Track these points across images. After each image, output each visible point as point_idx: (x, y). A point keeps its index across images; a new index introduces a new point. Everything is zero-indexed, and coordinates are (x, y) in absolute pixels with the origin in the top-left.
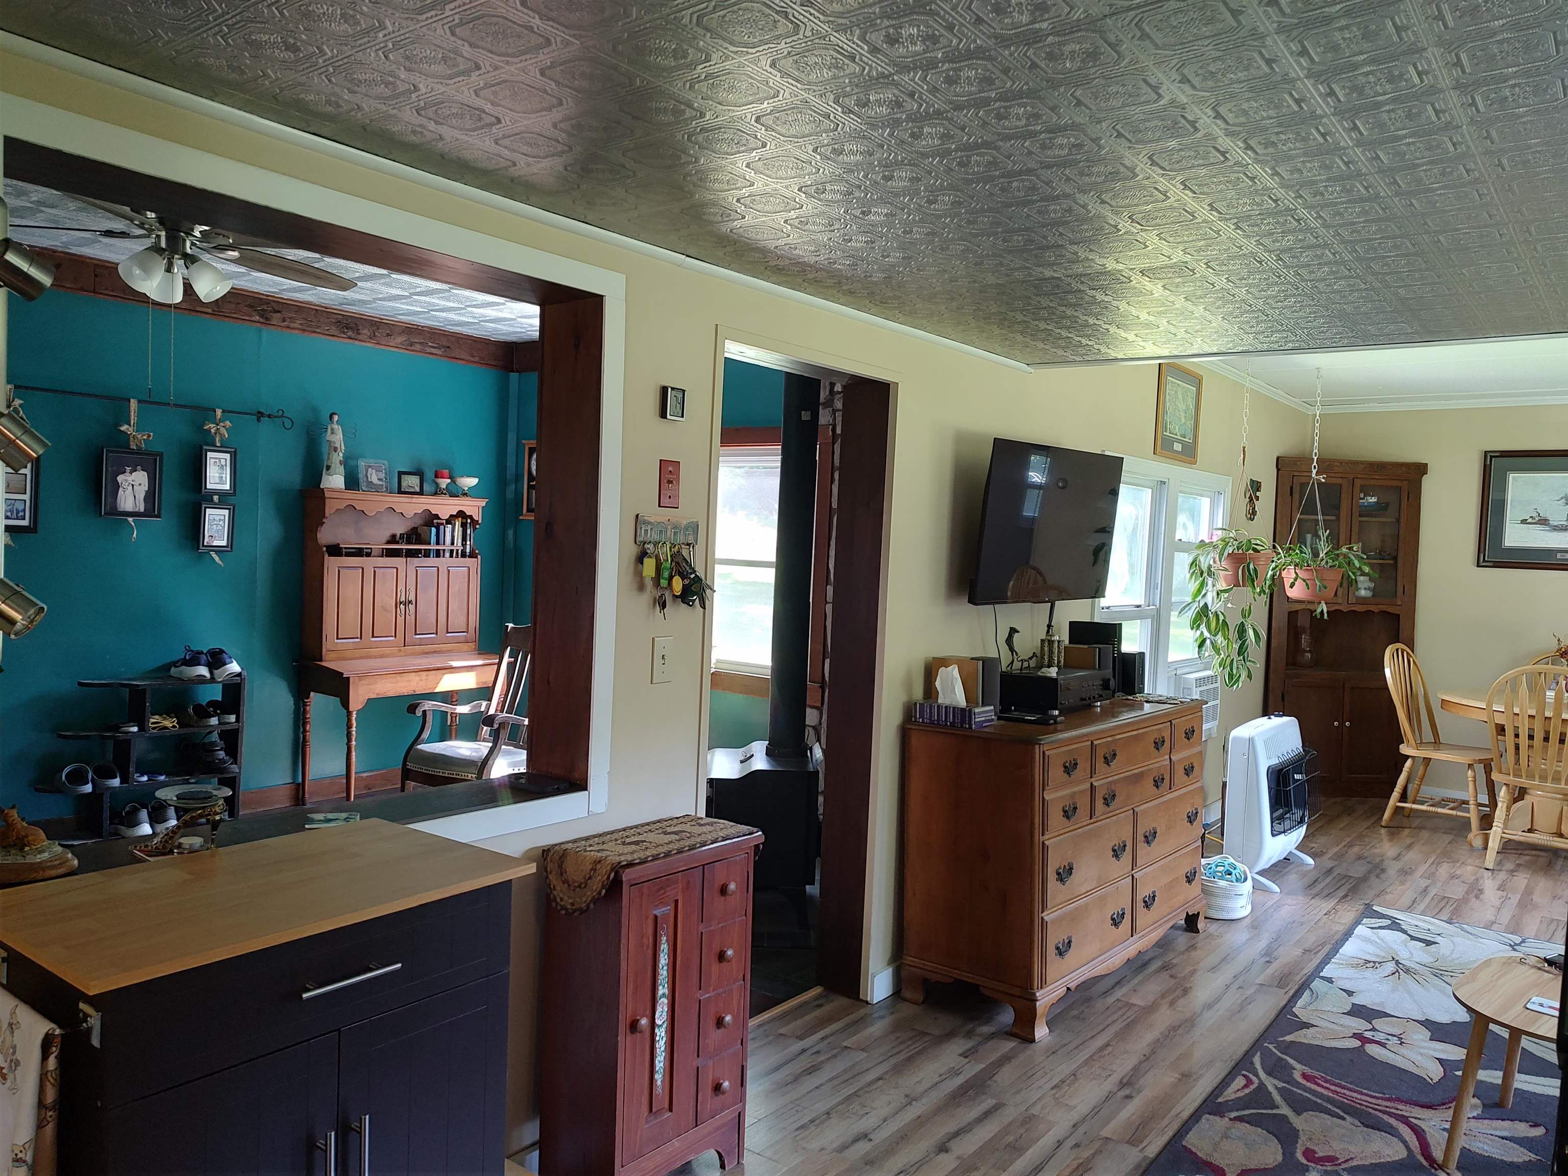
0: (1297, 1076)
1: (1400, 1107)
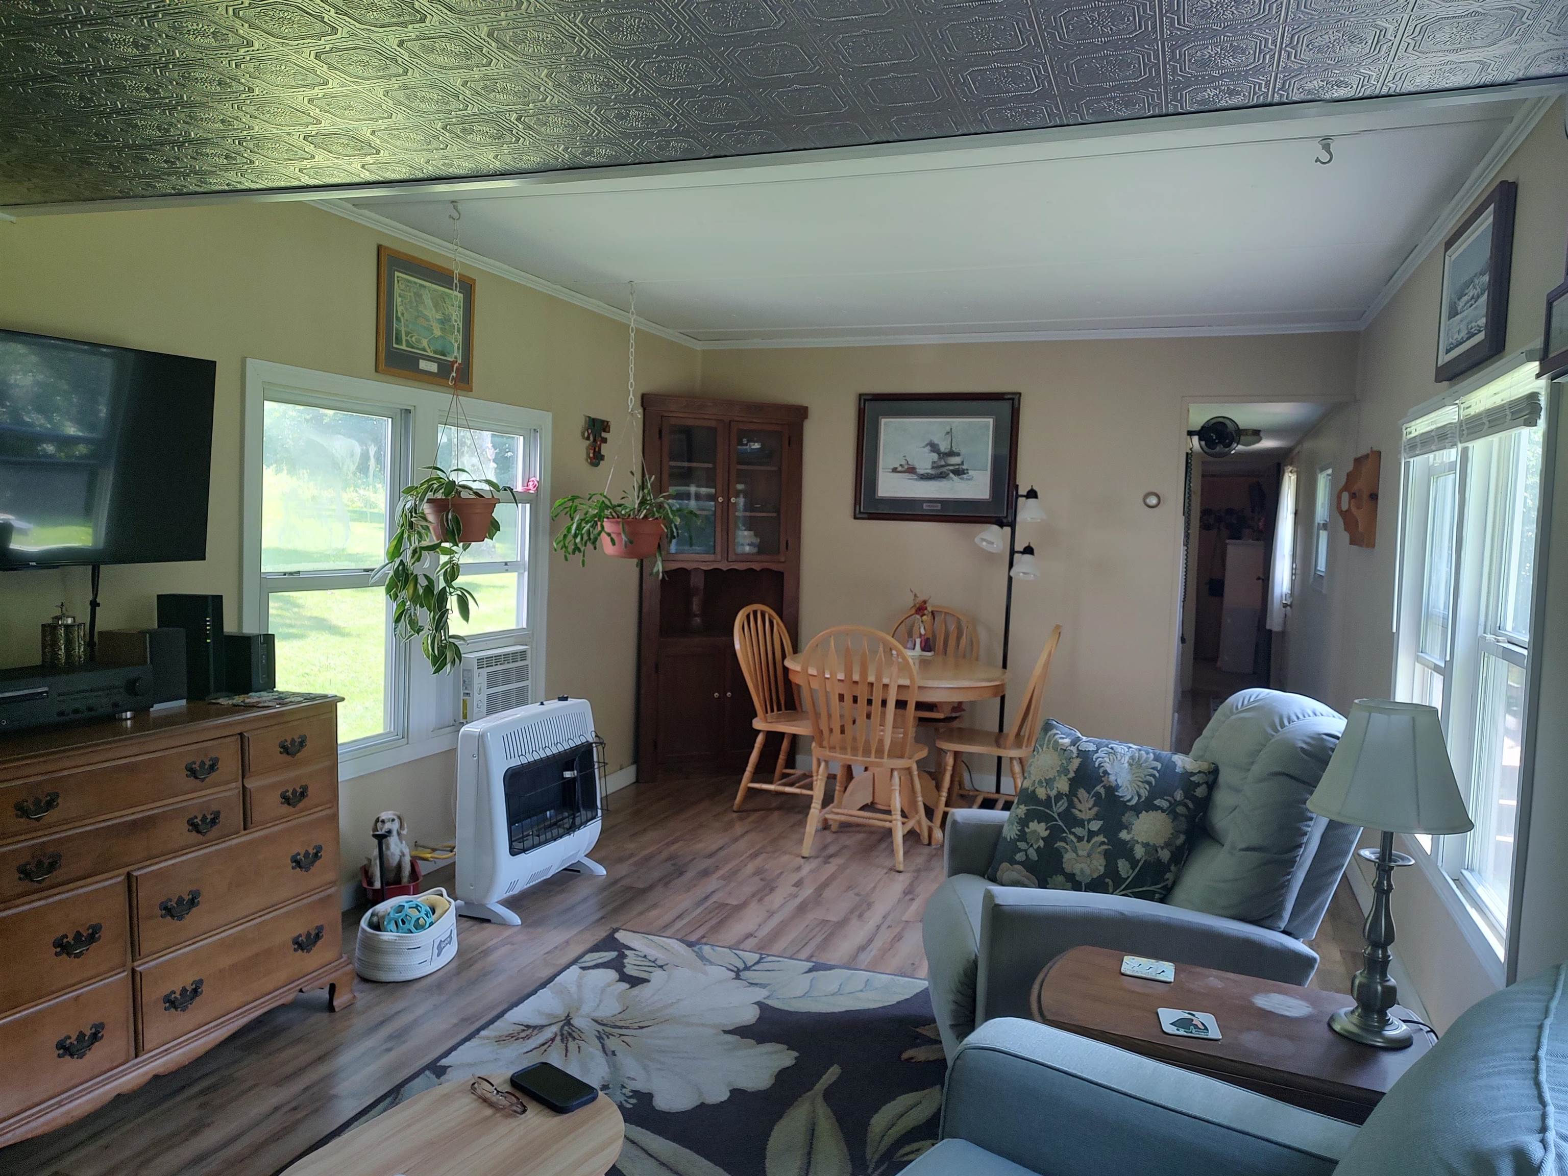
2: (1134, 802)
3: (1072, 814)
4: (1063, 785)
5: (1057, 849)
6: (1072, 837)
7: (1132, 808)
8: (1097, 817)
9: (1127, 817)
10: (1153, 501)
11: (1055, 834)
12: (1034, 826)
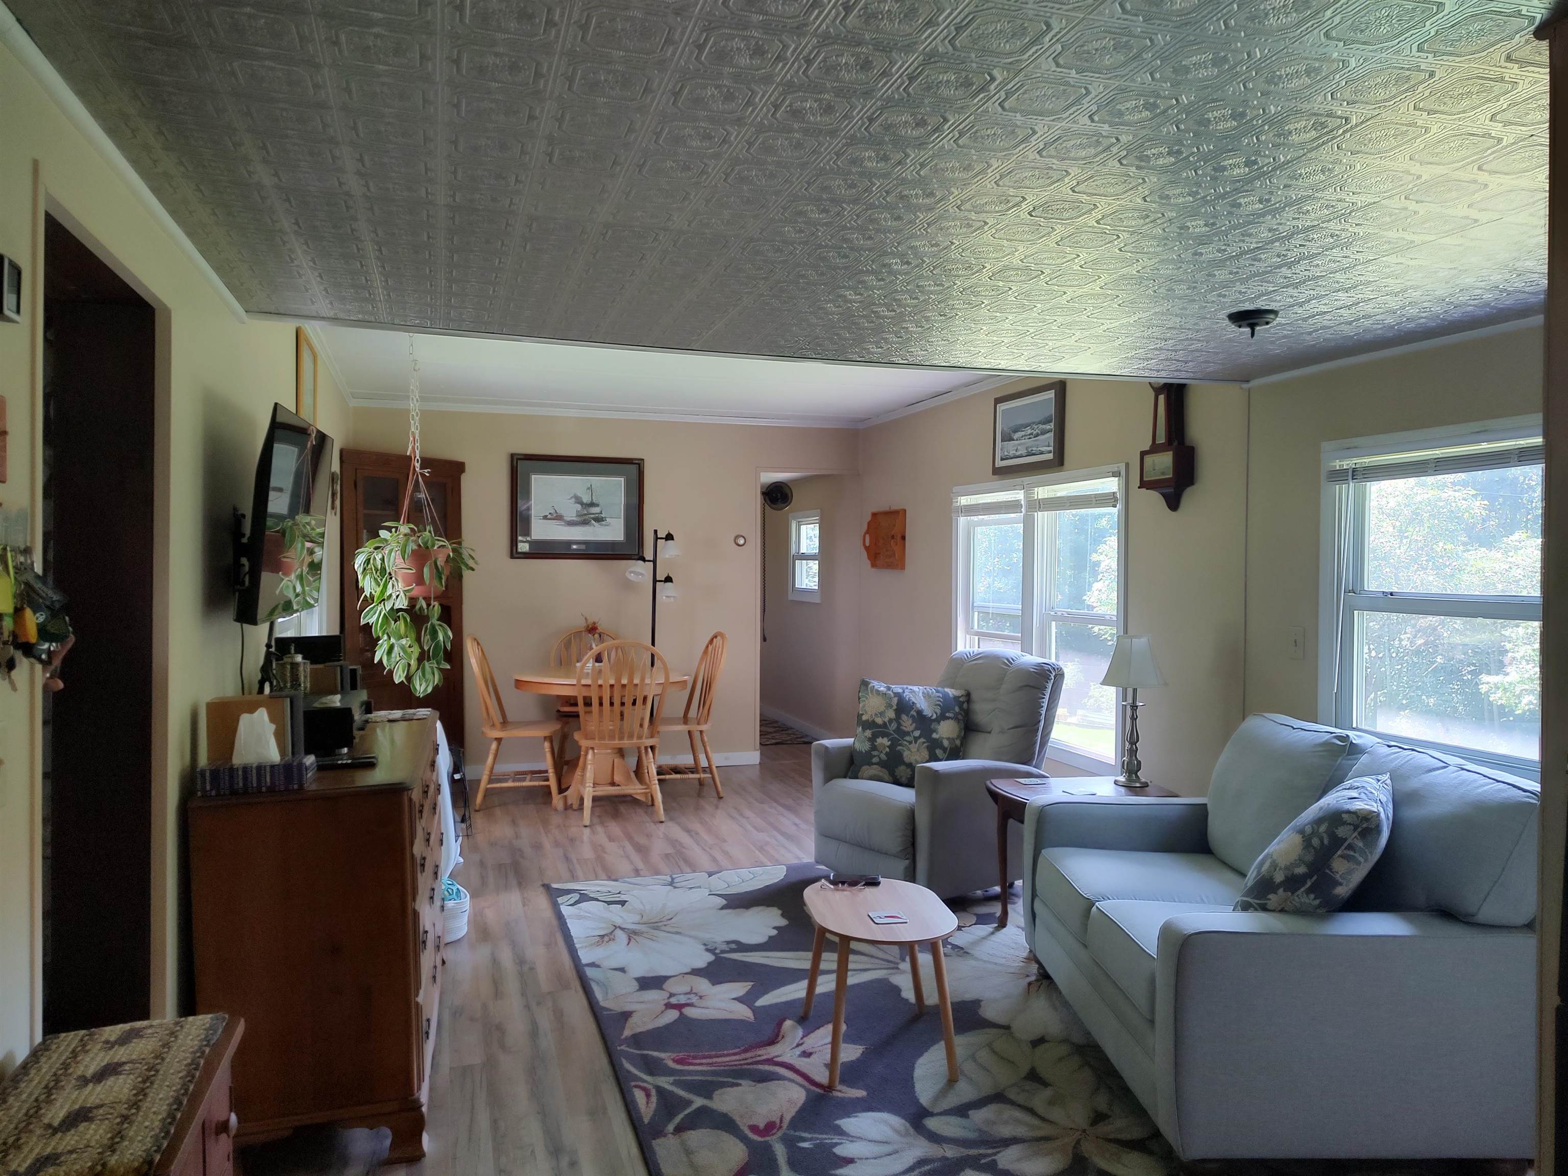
0: (671, 1064)
1: (759, 1053)
2: (935, 716)
3: (902, 730)
4: (891, 714)
5: (899, 751)
6: (905, 743)
7: (934, 720)
8: (916, 729)
9: (933, 726)
10: (741, 541)
11: (894, 744)
12: (880, 740)
